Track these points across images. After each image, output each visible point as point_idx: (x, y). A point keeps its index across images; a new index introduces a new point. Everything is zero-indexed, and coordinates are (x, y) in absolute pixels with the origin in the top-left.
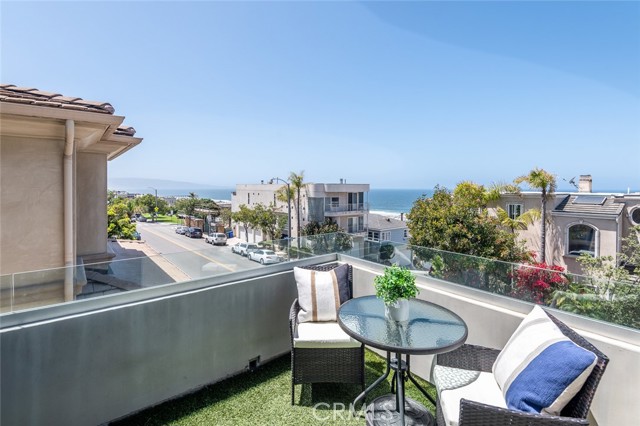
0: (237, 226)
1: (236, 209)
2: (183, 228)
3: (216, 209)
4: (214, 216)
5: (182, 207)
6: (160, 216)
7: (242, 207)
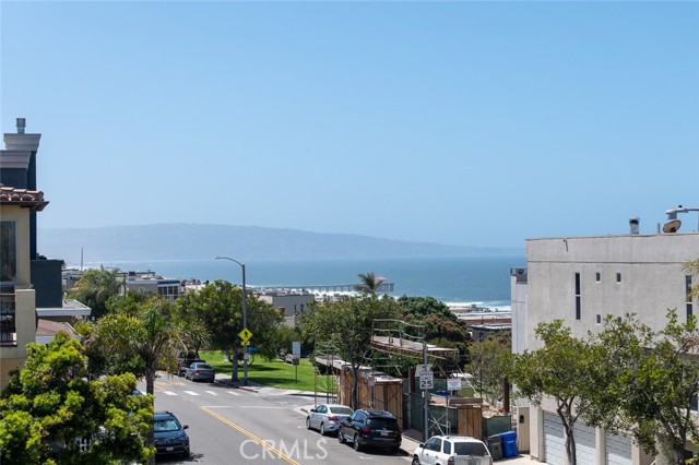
0: (534, 412)
1: (526, 342)
2: (331, 410)
3: (455, 337)
4: (445, 367)
5: (328, 328)
6: (259, 360)
7: (550, 333)
